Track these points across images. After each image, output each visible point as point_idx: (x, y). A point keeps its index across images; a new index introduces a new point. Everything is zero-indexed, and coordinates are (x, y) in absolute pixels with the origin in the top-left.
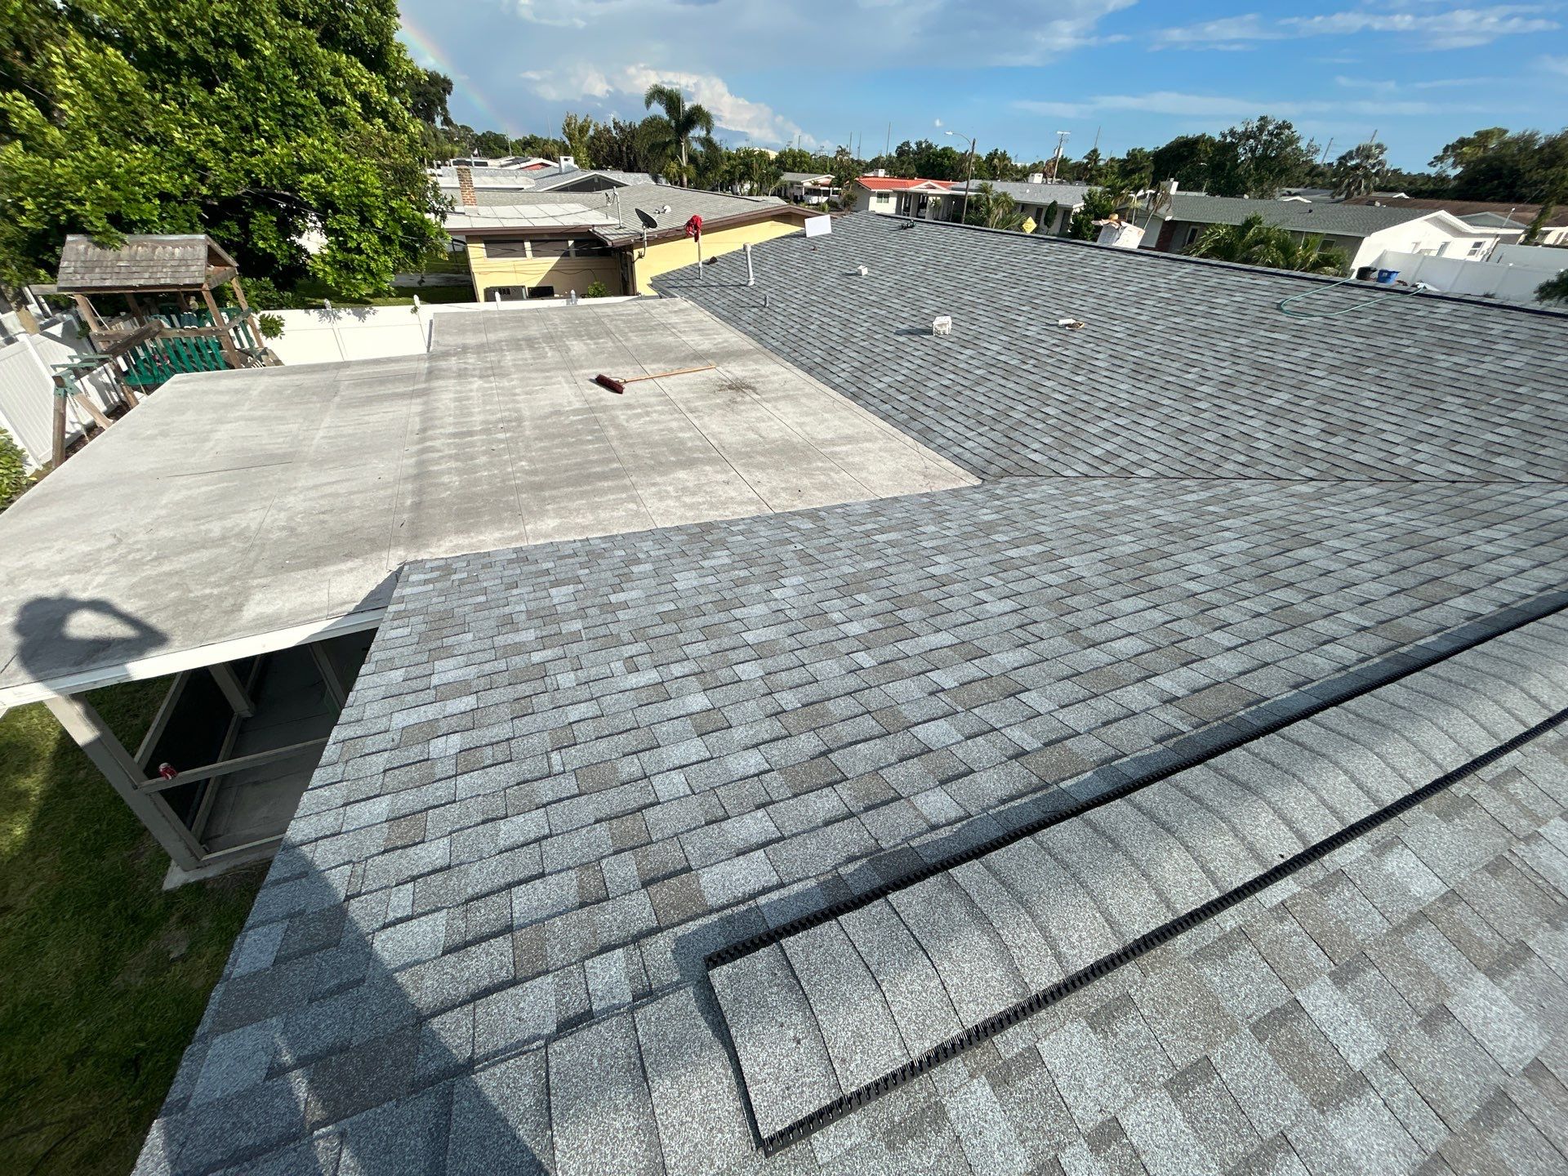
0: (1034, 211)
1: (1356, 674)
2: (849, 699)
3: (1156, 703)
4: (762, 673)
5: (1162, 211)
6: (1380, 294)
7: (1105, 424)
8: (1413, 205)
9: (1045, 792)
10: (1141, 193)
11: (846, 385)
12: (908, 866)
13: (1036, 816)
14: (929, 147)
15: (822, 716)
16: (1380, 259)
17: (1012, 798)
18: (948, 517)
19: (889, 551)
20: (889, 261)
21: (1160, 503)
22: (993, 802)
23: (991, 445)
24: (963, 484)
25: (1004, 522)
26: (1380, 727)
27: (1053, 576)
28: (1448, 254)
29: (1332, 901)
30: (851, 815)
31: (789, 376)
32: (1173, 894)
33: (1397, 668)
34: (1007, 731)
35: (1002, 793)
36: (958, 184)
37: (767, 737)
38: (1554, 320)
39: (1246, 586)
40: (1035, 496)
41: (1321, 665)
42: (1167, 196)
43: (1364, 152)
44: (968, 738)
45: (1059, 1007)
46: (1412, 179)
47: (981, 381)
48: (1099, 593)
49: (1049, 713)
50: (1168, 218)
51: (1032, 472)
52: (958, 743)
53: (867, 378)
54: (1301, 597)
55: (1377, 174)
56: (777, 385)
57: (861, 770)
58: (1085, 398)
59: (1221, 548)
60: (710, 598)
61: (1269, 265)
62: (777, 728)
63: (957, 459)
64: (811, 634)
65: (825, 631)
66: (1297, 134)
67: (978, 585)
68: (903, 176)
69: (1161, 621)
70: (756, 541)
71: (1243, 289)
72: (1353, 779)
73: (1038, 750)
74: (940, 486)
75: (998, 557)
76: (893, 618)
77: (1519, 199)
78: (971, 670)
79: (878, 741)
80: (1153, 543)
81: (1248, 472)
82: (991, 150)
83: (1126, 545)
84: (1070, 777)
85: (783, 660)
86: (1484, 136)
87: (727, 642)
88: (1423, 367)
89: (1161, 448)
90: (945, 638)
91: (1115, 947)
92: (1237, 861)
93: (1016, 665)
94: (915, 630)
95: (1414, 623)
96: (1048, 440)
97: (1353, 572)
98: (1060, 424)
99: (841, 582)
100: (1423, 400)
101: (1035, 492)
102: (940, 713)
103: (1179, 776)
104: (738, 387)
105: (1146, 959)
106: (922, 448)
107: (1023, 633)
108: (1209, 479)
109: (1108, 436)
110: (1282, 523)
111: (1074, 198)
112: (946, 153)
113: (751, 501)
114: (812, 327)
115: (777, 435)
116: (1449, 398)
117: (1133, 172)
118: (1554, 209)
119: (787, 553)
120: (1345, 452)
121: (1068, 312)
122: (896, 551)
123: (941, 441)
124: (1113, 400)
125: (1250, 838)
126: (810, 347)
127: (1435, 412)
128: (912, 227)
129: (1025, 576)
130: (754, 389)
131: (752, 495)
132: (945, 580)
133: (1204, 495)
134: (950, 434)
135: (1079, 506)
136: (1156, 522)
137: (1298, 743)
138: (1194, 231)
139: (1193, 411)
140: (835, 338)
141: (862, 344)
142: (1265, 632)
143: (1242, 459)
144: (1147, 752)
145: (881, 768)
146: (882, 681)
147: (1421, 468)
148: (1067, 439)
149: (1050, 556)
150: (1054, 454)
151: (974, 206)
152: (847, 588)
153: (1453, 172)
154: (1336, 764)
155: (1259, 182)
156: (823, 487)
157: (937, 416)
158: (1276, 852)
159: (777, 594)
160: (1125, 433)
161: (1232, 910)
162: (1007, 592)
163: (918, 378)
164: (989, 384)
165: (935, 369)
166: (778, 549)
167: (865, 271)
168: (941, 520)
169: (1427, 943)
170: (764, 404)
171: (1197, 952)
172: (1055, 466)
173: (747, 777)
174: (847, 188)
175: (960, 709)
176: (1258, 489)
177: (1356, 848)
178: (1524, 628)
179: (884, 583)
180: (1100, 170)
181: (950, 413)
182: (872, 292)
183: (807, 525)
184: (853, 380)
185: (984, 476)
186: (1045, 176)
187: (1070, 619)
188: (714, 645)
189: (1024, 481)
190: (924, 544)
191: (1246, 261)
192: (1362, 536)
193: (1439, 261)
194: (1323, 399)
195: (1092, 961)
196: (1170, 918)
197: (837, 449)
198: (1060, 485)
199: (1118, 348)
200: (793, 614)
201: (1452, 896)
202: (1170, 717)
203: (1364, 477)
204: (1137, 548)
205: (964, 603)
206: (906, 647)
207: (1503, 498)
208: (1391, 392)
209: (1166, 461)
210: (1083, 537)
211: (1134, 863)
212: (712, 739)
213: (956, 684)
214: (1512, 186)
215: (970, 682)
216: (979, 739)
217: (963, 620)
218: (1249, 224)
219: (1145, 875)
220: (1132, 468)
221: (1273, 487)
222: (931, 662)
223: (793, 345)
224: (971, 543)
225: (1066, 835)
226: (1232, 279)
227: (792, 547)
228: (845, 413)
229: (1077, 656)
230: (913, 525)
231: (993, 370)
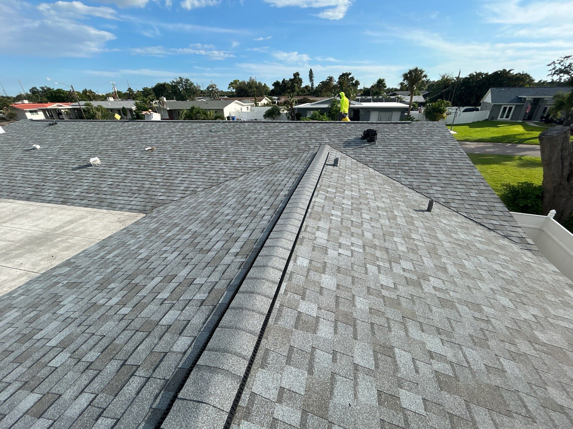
0: (117, 111)
1: (272, 221)
2: (126, 332)
3: (233, 258)
4: (69, 355)
5: (165, 106)
6: (232, 123)
7: (180, 179)
8: (230, 99)
9: (216, 309)
10: (154, 102)
11: (56, 199)
12: (181, 376)
13: (217, 318)
14: (49, 89)
15: (114, 350)
16: (230, 114)
17: (207, 319)
18: (138, 233)
19: (117, 259)
20: (50, 140)
21: (208, 197)
22: (201, 325)
23: (142, 200)
24: (138, 218)
25: (161, 225)
26: (281, 231)
27: (186, 235)
29: (293, 280)
30: (148, 379)
31: (14, 205)
32: (262, 310)
33: (278, 215)
34: (195, 298)
35: (203, 320)
36: (74, 104)
37: (86, 383)
38: (267, 123)
39: (241, 211)
40: (169, 211)
41: (265, 223)
42: (163, 102)
43: (211, 86)
44: (182, 311)
45: (252, 372)
46: (227, 93)
47: (125, 178)
48: (203, 233)
49: (205, 282)
50: (168, 109)
51: (163, 203)
52: (180, 315)
53: (67, 193)
54: (253, 208)
55: (218, 92)
56: (8, 213)
57: (144, 357)
58: (169, 172)
59: (230, 203)
60: (13, 340)
61: (203, 119)
62: (91, 373)
63: (130, 210)
64: (90, 318)
65: (99, 311)
66: (192, 82)
67: (161, 253)
68: (41, 102)
69: (224, 232)
70: (35, 293)
71: (199, 128)
72: (282, 248)
73: (208, 296)
74: (129, 223)
75: (164, 239)
76: (131, 285)
77: (250, 96)
78: (173, 285)
79: (147, 339)
80: (212, 210)
81: (227, 179)
82: (83, 89)
83: (205, 214)
84: (221, 298)
85: (80, 340)
86: (235, 82)
87: (36, 356)
88: (250, 140)
89: (201, 180)
90: (158, 280)
91: (256, 338)
92: (271, 288)
93: (188, 273)
94: (143, 284)
95: (276, 203)
96: (163, 191)
97: (261, 195)
98: (164, 184)
99: (98, 285)
100: (254, 148)
101: (168, 210)
102: (168, 309)
103: (248, 275)
105: (265, 335)
106: (112, 212)
107: (185, 261)
108: (218, 185)
109: (183, 182)
110: (241, 189)
111: (131, 105)
112: (60, 91)
113: (21, 276)
114: (18, 179)
115: (21, 237)
116: (258, 146)
117: (148, 95)
118: (257, 98)
119: (59, 289)
120: (245, 166)
121: (147, 145)
122: (120, 258)
123: (120, 206)
124: (178, 170)
125: (271, 279)
126: (20, 188)
127: (257, 150)
128: (58, 124)
129: (177, 240)
131: (19, 272)
132: (147, 258)
133: (219, 190)
134: (122, 202)
135: (185, 208)
136: (210, 203)
137: (269, 247)
138: (178, 112)
139: (204, 166)
140: (36, 180)
141: (55, 179)
142: (250, 221)
143: (223, 176)
144: (238, 274)
145: (153, 349)
146: (138, 314)
147: (261, 164)
148: (170, 188)
149: (183, 229)
150: (168, 194)
151: (87, 111)
152: (102, 286)
153: (234, 90)
154: (278, 246)
155: (189, 96)
156: (67, 248)
157: (113, 197)
158: (277, 278)
159: (61, 312)
160: (187, 179)
161: (276, 301)
162: (173, 249)
163: (95, 185)
164: (129, 178)
165: (101, 179)
166: (52, 290)
167: (38, 147)
168: (135, 236)
170: (4, 225)
171: (275, 320)
172: (170, 198)
173: (84, 411)
174: (7, 110)
175: (175, 302)
176: (231, 183)
177: (291, 263)
178: (294, 194)
179: (120, 273)
180: (135, 95)
181: (118, 194)
182: (48, 155)
183: (66, 269)
184: (59, 195)
185: (145, 212)
186: (114, 98)
187: (198, 247)
188: (28, 363)
189: (162, 207)
190: (132, 249)
191: (197, 119)
192: (258, 186)
193: (242, 112)
194: (234, 153)
195: (253, 349)
196: (265, 317)
197: (65, 229)
198: (175, 204)
199: (171, 153)
200: (77, 314)
201: (311, 261)
202: (240, 259)
203: (252, 171)
204: (208, 214)
205: (159, 262)
206: (143, 293)
207: (278, 166)
208: (247, 148)
209: (204, 183)
210: (191, 218)
211: (249, 310)
213: (169, 294)
214: (246, 93)
215: (174, 290)
216: (187, 308)
217: (161, 269)
218: (193, 108)
219: (253, 311)
220: (195, 189)
221: (235, 181)
222: (155, 291)
223: (9, 190)
224: (152, 239)
225: (228, 318)
226: (194, 125)
227: (61, 284)
228: (62, 212)
229: (206, 258)
230: (124, 244)
231: (128, 173)
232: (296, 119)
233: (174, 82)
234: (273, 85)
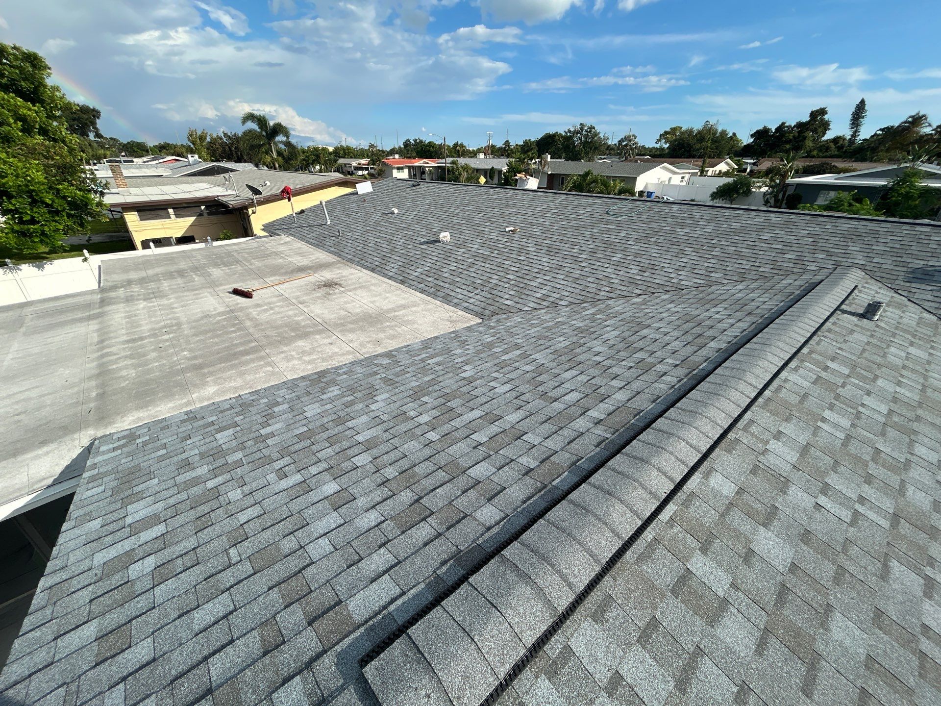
0: (483, 172)
1: (678, 389)
2: (428, 463)
3: (592, 425)
4: (371, 459)
5: (546, 169)
6: (648, 203)
7: (539, 280)
8: (654, 161)
9: (545, 490)
10: (533, 161)
11: (396, 276)
12: (478, 556)
13: (544, 505)
14: (421, 142)
15: (412, 477)
16: (646, 187)
17: (529, 498)
18: (468, 343)
19: (437, 368)
20: (409, 204)
21: (574, 317)
22: (519, 503)
23: (483, 299)
24: (472, 323)
25: (498, 341)
26: (693, 413)
27: (528, 366)
28: (672, 183)
29: (692, 509)
30: (439, 535)
31: (361, 274)
32: (620, 529)
33: (694, 382)
34: (519, 460)
35: (523, 497)
36: (440, 161)
37: (379, 499)
38: (719, 209)
39: (622, 353)
40: (512, 324)
41: (662, 388)
42: (546, 162)
43: (628, 138)
44: (499, 469)
45: (576, 616)
46: (650, 150)
47: (471, 265)
48: (553, 371)
49: (540, 443)
50: (549, 173)
51: (508, 311)
52: (494, 473)
53: (408, 271)
54: (647, 355)
55: (635, 148)
56: (354, 281)
57: (441, 505)
58: (527, 268)
59: (606, 336)
60: (330, 418)
61: (599, 193)
62: (385, 492)
63: (466, 309)
64: (399, 427)
65: (407, 424)
66: (598, 131)
67: (490, 379)
68: (409, 158)
69: (585, 380)
70: (356, 376)
71: (590, 205)
72: (687, 443)
73: (538, 466)
74: (460, 326)
75: (497, 361)
76: (445, 407)
77: (694, 157)
78: (494, 429)
79: (448, 484)
80: (574, 339)
81: (612, 295)
82: (455, 142)
83: (562, 343)
84: (557, 478)
85: (383, 448)
86: (674, 130)
87: (345, 444)
88: (673, 236)
89: (569, 289)
90: (477, 413)
91: (598, 569)
92: (646, 501)
93: (518, 420)
94: (459, 412)
95: (695, 358)
96: (512, 293)
97: (667, 338)
98: (517, 283)
99: (412, 392)
100: (677, 251)
101: (511, 321)
102: (481, 458)
103: (610, 463)
104: (330, 285)
105: (613, 572)
106: (446, 306)
107: (518, 401)
108: (595, 302)
109: (542, 286)
110: (632, 319)
111: (502, 164)
112: (431, 144)
113: (349, 353)
114: (370, 245)
115: (358, 310)
116: (687, 249)
117: (528, 151)
118: (708, 160)
119: (376, 381)
120: (651, 280)
121: (510, 224)
122: (441, 367)
123: (456, 301)
124: (540, 267)
125: (649, 487)
126: (370, 256)
127: (683, 256)
128: (419, 185)
129: (514, 369)
130: (340, 285)
131: (349, 349)
132: (471, 379)
133: (594, 310)
134: (460, 296)
135: (535, 325)
136: (574, 328)
137: (661, 431)
138: (563, 178)
139: (580, 268)
140: (385, 250)
141: (402, 252)
142: (635, 376)
143: (607, 289)
144: (593, 453)
145: (453, 500)
146: (445, 447)
147: (683, 282)
148: (522, 290)
149: (525, 356)
150: (517, 299)
151: (451, 171)
152: (416, 395)
153: (666, 146)
154: (679, 437)
155: (587, 154)
156: (393, 337)
157: (451, 287)
158: (662, 491)
159: (373, 407)
160: (550, 284)
161: (649, 529)
162: (506, 380)
163: (437, 267)
164: (476, 266)
165: (445, 261)
166: (370, 380)
167: (396, 211)
168: (463, 345)
169: (736, 518)
170: (348, 293)
171: (637, 558)
172: (519, 306)
173: (371, 529)
174: (379, 166)
175: (492, 453)
176: (618, 303)
177: (696, 478)
178: (739, 352)
179: (437, 387)
180: (512, 150)
181: (458, 285)
182: (402, 222)
183: (386, 361)
184: (400, 272)
185: (483, 317)
186: (485, 155)
187: (540, 388)
188: (337, 448)
189: (504, 316)
190: (456, 361)
191: (589, 191)
192: (666, 319)
193: (669, 186)
194: (636, 255)
195: (587, 582)
196: (621, 543)
197: (396, 313)
198: (523, 316)
199: (538, 240)
200: (385, 417)
201: (741, 491)
202: (600, 432)
203: (662, 291)
204: (567, 343)
205: (484, 390)
206: (456, 423)
207: (718, 292)
208: (663, 248)
209: (572, 295)
210: (540, 342)
211: (598, 519)
212: (343, 510)
213: (488, 439)
214: (689, 151)
215: (495, 436)
216: (506, 469)
217: (485, 400)
218: (587, 174)
219: (605, 523)
220: (557, 301)
221: (624, 301)
222: (471, 429)
223: (361, 257)
224: (482, 356)
225: (560, 512)
226: (584, 201)
227: (379, 376)
228: (398, 292)
229: (548, 409)
230: (449, 351)
231: (477, 258)
232: (784, 205)
233: (570, 131)
234: (752, 136)
